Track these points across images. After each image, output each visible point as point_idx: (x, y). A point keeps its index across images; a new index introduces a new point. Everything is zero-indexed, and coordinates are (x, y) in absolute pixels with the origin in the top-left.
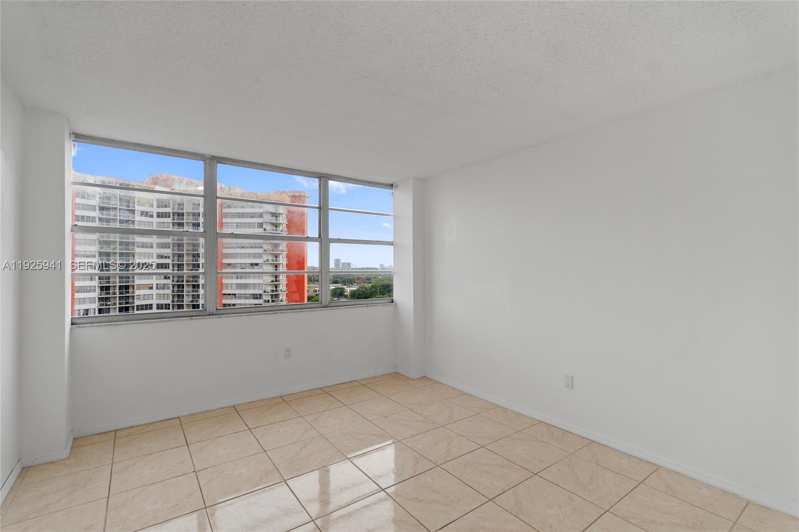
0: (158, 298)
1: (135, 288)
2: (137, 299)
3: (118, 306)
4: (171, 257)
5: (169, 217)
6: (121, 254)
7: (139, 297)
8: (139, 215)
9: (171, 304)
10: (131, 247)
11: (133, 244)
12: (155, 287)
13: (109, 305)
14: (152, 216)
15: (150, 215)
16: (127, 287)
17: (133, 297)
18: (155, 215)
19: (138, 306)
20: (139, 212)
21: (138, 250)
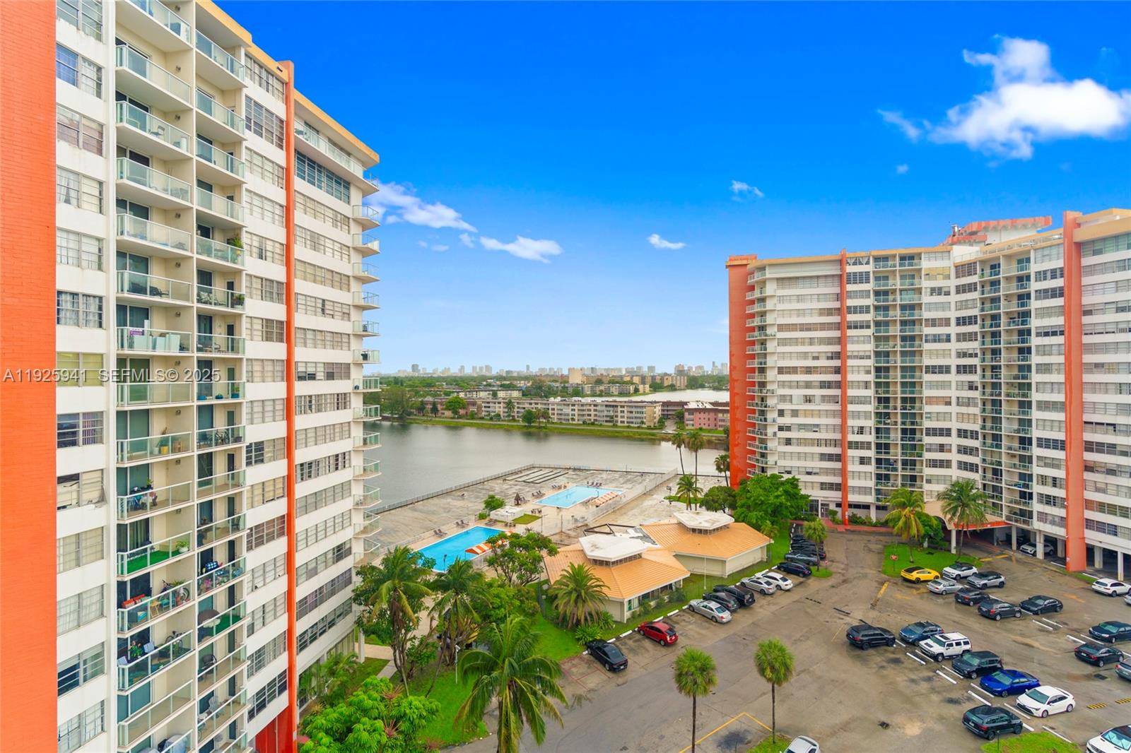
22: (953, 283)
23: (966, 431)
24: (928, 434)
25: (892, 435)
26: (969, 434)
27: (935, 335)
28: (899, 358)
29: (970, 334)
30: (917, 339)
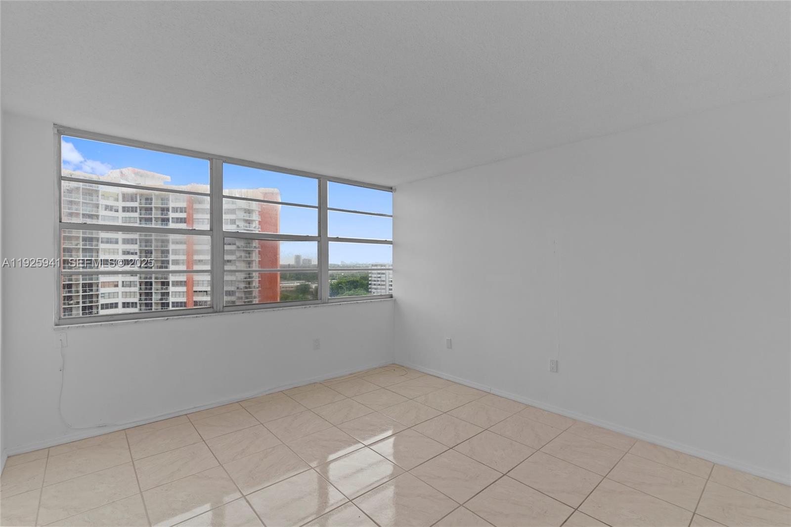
0: (124, 296)
1: (100, 285)
2: (101, 297)
3: (81, 305)
4: (138, 253)
5: (136, 211)
6: (84, 250)
7: (103, 295)
8: (104, 209)
9: (138, 302)
10: (94, 243)
11: (97, 239)
12: (120, 284)
13: (71, 304)
14: (117, 211)
15: (115, 209)
16: (91, 285)
17: (97, 296)
18: (120, 210)
19: (102, 305)
20: (104, 207)
21: (102, 246)
22: (121, 204)
23: (128, 303)
24: (102, 308)
25: (74, 312)
26: (130, 305)
27: (108, 239)
28: (81, 254)
29: (132, 240)
30: (94, 240)
